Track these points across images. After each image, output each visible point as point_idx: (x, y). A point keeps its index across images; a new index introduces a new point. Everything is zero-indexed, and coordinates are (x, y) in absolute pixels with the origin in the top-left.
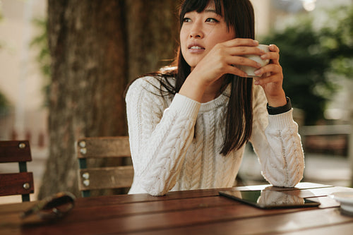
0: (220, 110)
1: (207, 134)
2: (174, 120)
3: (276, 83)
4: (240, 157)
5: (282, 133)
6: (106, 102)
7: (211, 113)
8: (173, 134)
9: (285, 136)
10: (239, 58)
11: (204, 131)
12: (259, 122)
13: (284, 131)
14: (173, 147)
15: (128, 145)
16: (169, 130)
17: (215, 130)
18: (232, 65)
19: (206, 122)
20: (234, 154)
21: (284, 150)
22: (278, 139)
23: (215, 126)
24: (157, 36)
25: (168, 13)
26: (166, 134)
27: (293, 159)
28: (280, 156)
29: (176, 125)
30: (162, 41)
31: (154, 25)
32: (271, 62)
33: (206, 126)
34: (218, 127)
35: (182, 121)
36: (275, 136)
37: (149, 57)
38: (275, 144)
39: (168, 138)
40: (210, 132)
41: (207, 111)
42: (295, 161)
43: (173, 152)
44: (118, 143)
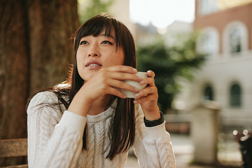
0: (108, 121)
1: (97, 142)
2: (63, 135)
3: (153, 101)
4: (125, 160)
5: (157, 142)
6: (11, 103)
7: (101, 123)
8: (62, 147)
9: (160, 145)
10: (119, 82)
11: (95, 139)
12: (139, 130)
13: (159, 140)
14: (63, 159)
15: (26, 146)
16: (59, 144)
17: (104, 139)
18: (113, 87)
19: (96, 131)
20: (120, 158)
21: (159, 157)
22: (154, 147)
23: (104, 134)
24: (54, 51)
25: (63, 34)
26: (57, 148)
27: (166, 164)
28: (156, 161)
29: (65, 139)
30: (58, 55)
31: (52, 43)
32: (148, 85)
33: (97, 134)
34: (106, 135)
35: (70, 134)
36: (151, 144)
37: (48, 67)
38: (151, 151)
39: (58, 151)
40: (100, 140)
41: (98, 122)
42: (168, 165)
43: (63, 164)
44: (17, 144)
